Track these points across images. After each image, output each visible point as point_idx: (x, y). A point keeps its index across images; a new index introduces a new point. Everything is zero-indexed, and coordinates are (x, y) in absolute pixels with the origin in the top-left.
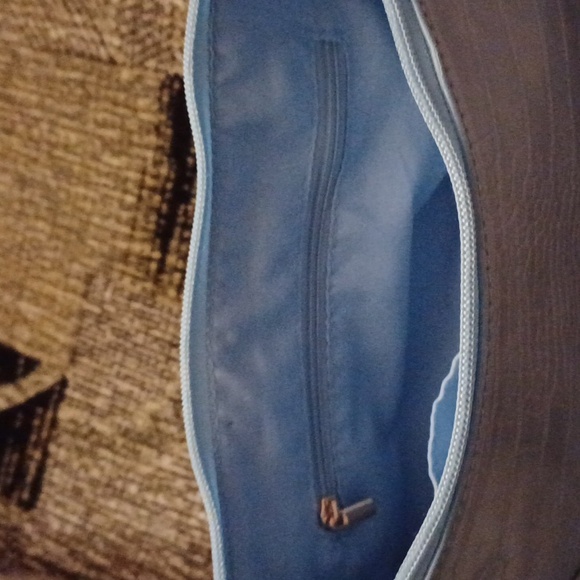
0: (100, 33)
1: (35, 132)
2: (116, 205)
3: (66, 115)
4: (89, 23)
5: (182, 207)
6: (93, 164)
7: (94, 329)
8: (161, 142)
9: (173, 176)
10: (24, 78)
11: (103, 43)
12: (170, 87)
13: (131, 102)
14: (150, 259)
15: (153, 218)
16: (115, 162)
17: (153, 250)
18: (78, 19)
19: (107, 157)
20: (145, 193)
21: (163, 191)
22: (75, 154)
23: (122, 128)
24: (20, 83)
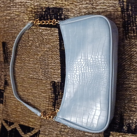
0: (39, 75)
1: (29, 91)
2: (45, 101)
3: (34, 88)
4: (37, 74)
5: (57, 101)
6: (40, 95)
7: (44, 121)
8: (52, 91)
9: (54, 96)
10: (26, 83)
11: (39, 77)
12: (52, 83)
13: (46, 85)
14: (52, 109)
15: (52, 103)
16: (44, 95)
17: (53, 108)
18: (34, 73)
19: (42, 94)
20: (50, 99)
21: (53, 99)
22: (37, 94)
23: (44, 89)
24: (25, 84)
